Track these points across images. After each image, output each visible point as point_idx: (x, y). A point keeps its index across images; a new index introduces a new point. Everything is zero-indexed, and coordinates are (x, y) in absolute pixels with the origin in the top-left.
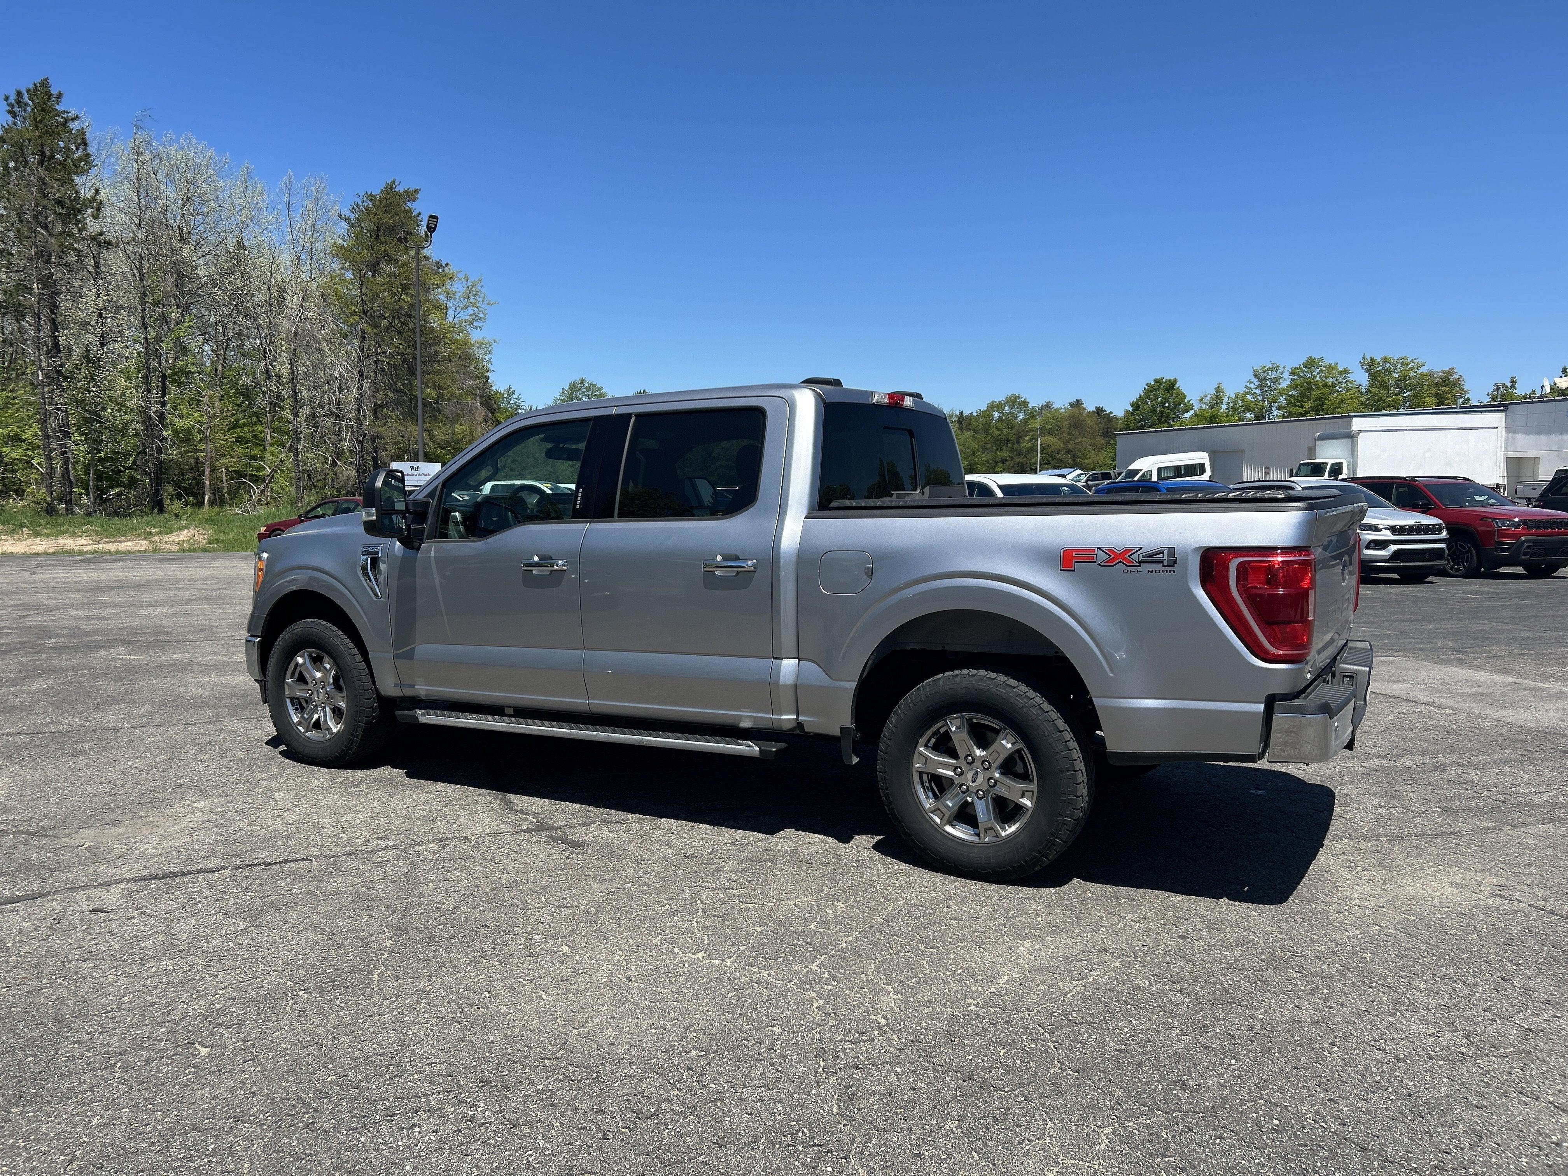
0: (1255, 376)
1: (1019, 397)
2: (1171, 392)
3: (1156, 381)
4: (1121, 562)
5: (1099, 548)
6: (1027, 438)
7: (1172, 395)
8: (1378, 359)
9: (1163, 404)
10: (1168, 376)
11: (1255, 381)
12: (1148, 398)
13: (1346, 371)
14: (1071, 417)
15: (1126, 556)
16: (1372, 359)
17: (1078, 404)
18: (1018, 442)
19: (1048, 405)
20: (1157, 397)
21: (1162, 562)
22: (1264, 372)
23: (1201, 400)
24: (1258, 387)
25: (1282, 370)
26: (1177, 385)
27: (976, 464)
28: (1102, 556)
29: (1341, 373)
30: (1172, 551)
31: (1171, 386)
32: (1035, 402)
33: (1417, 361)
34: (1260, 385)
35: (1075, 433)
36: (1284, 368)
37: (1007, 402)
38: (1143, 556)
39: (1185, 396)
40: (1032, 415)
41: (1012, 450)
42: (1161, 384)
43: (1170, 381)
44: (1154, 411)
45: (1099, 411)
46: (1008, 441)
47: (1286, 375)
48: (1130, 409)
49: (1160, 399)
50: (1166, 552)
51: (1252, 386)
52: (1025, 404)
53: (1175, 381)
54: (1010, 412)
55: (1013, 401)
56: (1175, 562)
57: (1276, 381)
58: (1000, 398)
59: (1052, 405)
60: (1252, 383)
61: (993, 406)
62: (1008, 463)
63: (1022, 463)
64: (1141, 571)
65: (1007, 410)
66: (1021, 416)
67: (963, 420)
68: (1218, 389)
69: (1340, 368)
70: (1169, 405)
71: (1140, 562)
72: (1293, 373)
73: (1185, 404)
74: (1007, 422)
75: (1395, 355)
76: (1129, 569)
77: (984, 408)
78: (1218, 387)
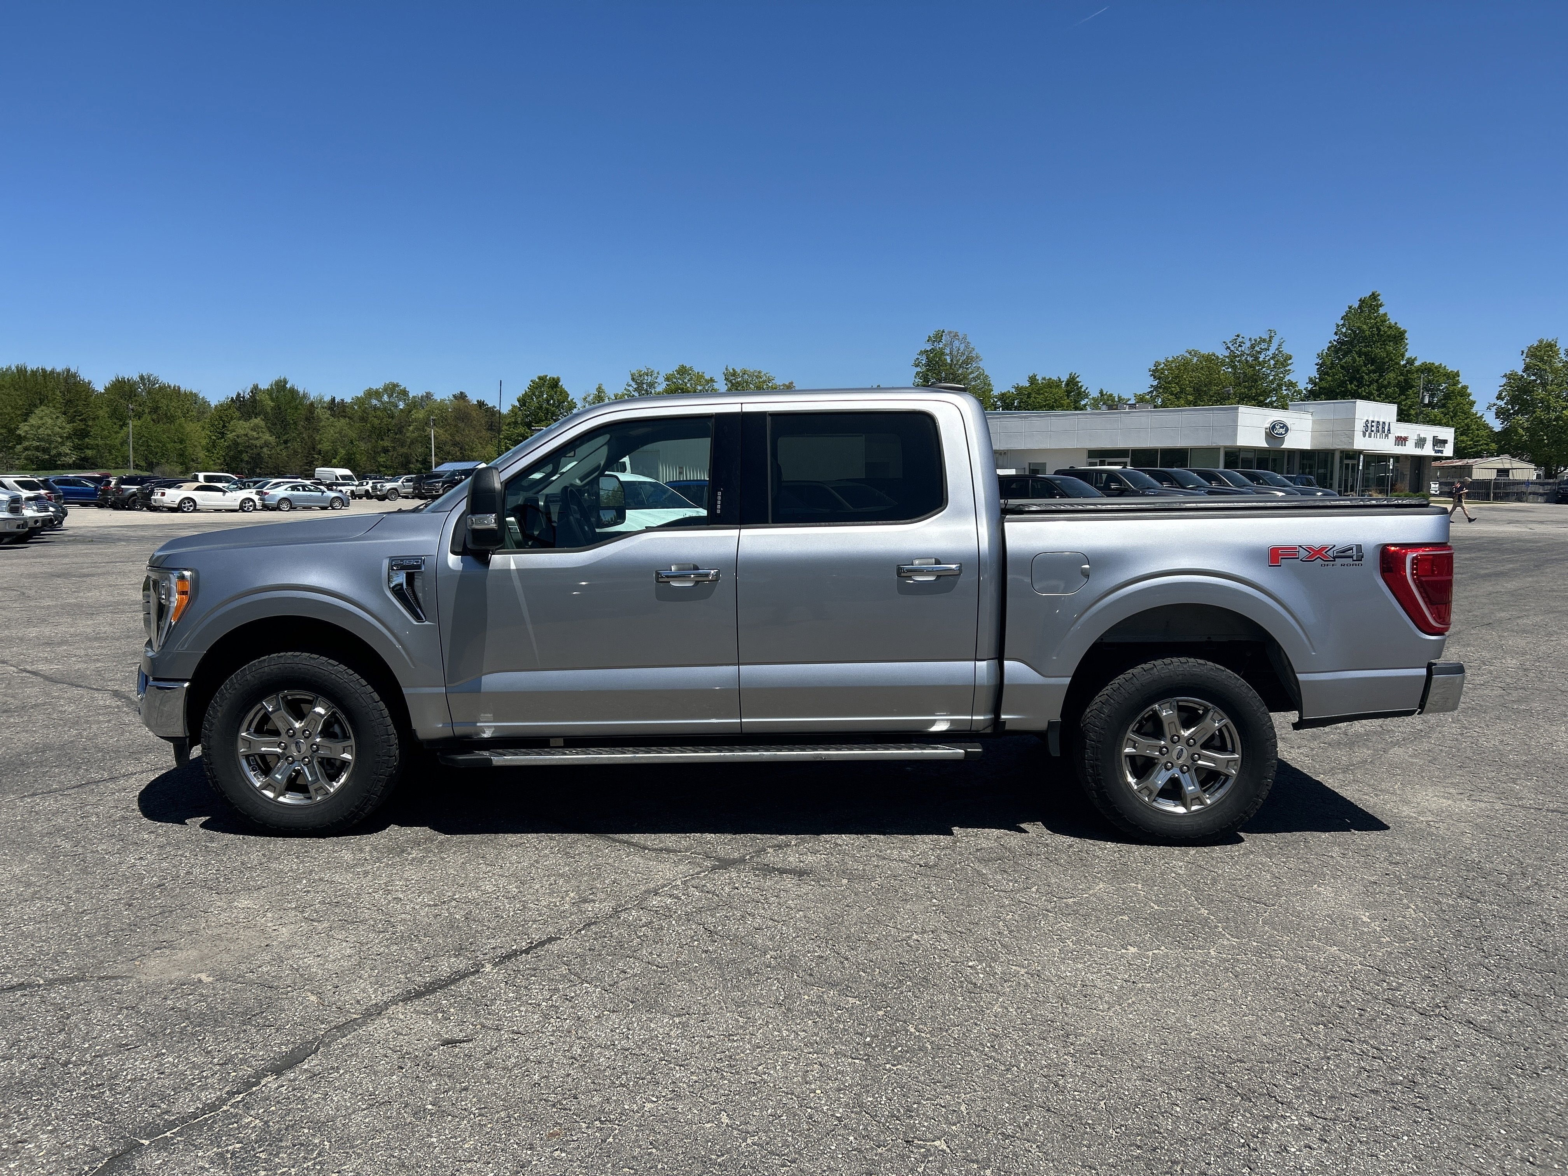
0: (633, 379)
1: (397, 385)
2: (555, 390)
3: (539, 378)
4: (1319, 557)
5: (1300, 546)
6: (411, 428)
7: (556, 393)
8: (738, 371)
9: (548, 401)
10: (551, 374)
11: (633, 384)
12: (534, 394)
13: (712, 380)
14: (457, 410)
15: (1323, 552)
16: (734, 370)
17: (462, 397)
18: (401, 432)
19: (428, 396)
20: (542, 393)
21: (1352, 557)
22: (640, 376)
23: (585, 399)
24: (635, 390)
25: (656, 375)
26: (560, 384)
27: (354, 454)
28: (1303, 554)
29: (708, 382)
30: (1359, 547)
31: (555, 384)
32: (415, 391)
33: (768, 375)
34: (638, 388)
35: (461, 425)
36: (658, 373)
37: (385, 389)
38: (1337, 553)
39: (568, 395)
40: (415, 404)
41: (394, 440)
42: (545, 382)
43: (554, 379)
44: (540, 408)
45: (481, 404)
46: (389, 430)
47: (661, 379)
48: (517, 404)
49: (545, 396)
50: (1354, 549)
51: (631, 389)
52: (405, 393)
53: (558, 379)
54: (390, 401)
55: (391, 389)
56: (1362, 557)
57: (651, 385)
58: (378, 385)
59: (432, 396)
60: (630, 385)
61: (370, 394)
62: (390, 454)
63: (407, 454)
64: (1336, 565)
65: (386, 398)
66: (401, 405)
67: (336, 408)
68: (600, 390)
69: (708, 377)
70: (554, 402)
71: (1334, 558)
72: (667, 379)
73: (568, 402)
74: (388, 412)
75: (751, 369)
76: (1326, 563)
77: (360, 394)
78: (600, 388)
